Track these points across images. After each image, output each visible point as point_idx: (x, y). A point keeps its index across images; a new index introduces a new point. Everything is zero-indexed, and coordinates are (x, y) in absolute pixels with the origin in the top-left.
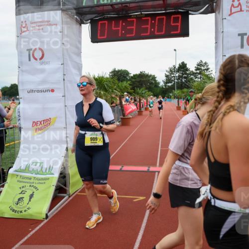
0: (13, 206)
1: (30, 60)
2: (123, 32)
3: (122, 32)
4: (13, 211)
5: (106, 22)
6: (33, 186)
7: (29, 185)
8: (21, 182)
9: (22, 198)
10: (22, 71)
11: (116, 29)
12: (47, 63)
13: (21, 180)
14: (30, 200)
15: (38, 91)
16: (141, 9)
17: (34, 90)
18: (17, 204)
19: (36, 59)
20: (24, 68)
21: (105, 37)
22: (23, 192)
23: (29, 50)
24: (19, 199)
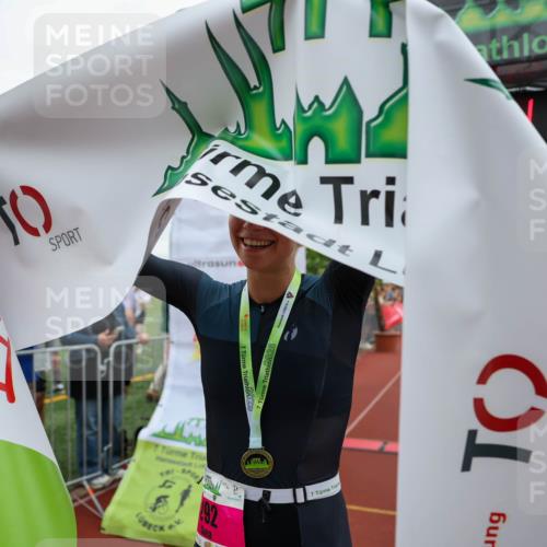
0: (144, 514)
4: (145, 524)
6: (189, 472)
7: (180, 468)
8: (162, 460)
9: (165, 497)
13: (164, 456)
14: (182, 504)
15: (211, 264)
17: (202, 260)
18: (154, 509)
22: (168, 484)
24: (158, 500)
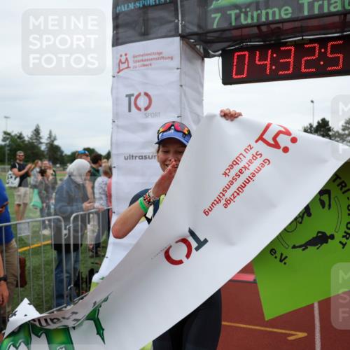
1: (130, 110)
2: (274, 67)
3: (271, 68)
5: (247, 53)
10: (118, 126)
11: (262, 63)
12: (156, 115)
15: (141, 157)
16: (302, 32)
17: (134, 155)
19: (139, 109)
20: (121, 122)
21: (244, 76)
23: (129, 96)
